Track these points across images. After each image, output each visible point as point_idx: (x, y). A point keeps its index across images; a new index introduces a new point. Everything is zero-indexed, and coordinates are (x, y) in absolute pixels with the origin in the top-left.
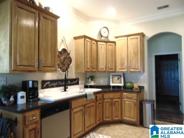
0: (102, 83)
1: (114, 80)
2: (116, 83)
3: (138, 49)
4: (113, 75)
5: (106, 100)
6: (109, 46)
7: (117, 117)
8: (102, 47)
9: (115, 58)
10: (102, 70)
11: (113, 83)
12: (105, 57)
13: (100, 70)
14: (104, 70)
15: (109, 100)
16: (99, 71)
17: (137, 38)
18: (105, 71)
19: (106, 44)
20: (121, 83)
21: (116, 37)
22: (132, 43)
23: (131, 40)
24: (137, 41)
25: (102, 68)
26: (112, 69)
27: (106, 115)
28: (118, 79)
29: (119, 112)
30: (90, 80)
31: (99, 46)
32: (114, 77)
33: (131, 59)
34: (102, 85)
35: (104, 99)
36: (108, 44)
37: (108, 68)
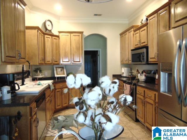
0: (47, 75)
1: (58, 72)
2: (60, 74)
3: (79, 44)
4: (56, 67)
5: (57, 90)
6: (54, 40)
7: (66, 103)
8: (48, 40)
9: (59, 52)
10: (49, 62)
11: (57, 74)
12: (51, 50)
13: (47, 62)
14: (50, 62)
15: (60, 90)
16: (46, 64)
17: (79, 36)
18: (51, 64)
19: (52, 38)
20: (64, 74)
21: (60, 32)
22: (75, 40)
23: (74, 36)
24: (79, 38)
25: (48, 60)
26: (57, 61)
27: (57, 103)
28: (61, 70)
29: (67, 99)
30: (38, 72)
31: (46, 39)
32: (57, 69)
33: (74, 53)
34: (46, 77)
35: (56, 89)
36: (53, 37)
37: (54, 60)
